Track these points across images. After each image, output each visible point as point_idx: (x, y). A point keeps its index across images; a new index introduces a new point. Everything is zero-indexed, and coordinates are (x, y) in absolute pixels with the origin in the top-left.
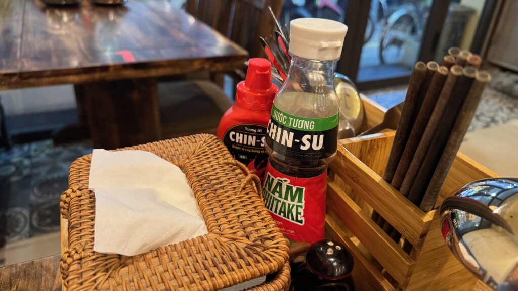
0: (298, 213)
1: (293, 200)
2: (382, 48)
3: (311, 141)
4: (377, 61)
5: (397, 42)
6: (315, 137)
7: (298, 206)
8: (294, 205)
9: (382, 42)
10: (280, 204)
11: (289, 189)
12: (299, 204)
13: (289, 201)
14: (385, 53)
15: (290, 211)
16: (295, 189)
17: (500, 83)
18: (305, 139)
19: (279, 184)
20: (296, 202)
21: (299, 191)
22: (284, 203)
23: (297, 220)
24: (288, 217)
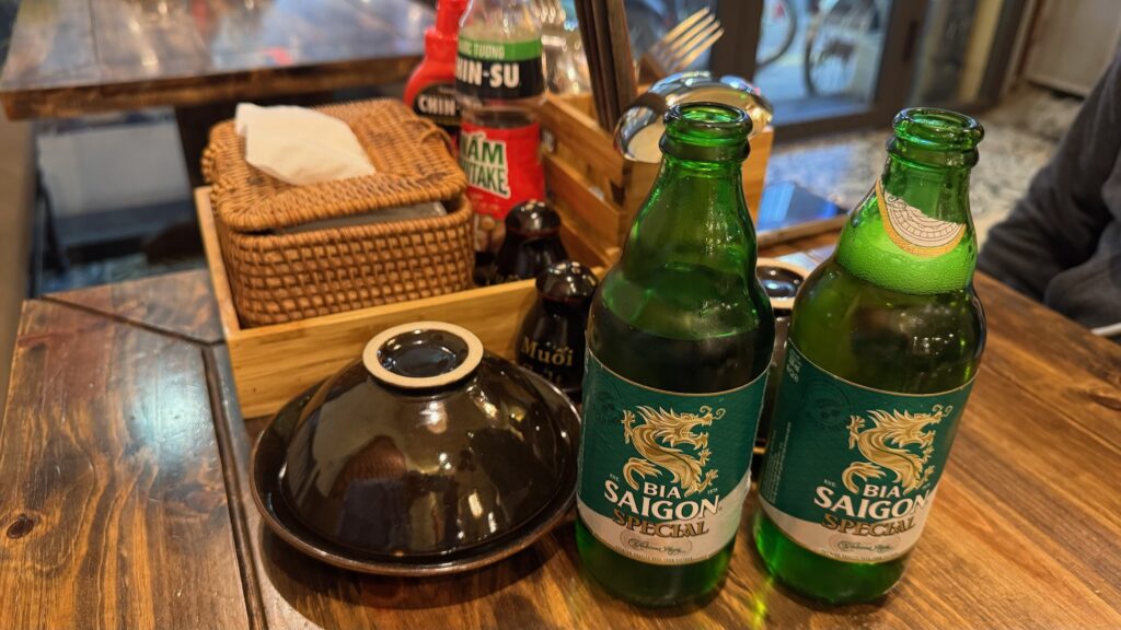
0: (501, 181)
1: (492, 159)
2: (808, 65)
3: (502, 73)
4: (799, 90)
5: (841, 50)
6: (507, 68)
7: (499, 171)
8: (494, 170)
9: (808, 50)
10: (477, 170)
11: (486, 146)
12: (501, 167)
13: (487, 164)
14: (816, 73)
15: (490, 178)
16: (492, 145)
17: (1051, 122)
18: (495, 69)
19: (474, 142)
20: (496, 164)
21: (498, 147)
22: (482, 169)
23: (500, 190)
24: (488, 186)
